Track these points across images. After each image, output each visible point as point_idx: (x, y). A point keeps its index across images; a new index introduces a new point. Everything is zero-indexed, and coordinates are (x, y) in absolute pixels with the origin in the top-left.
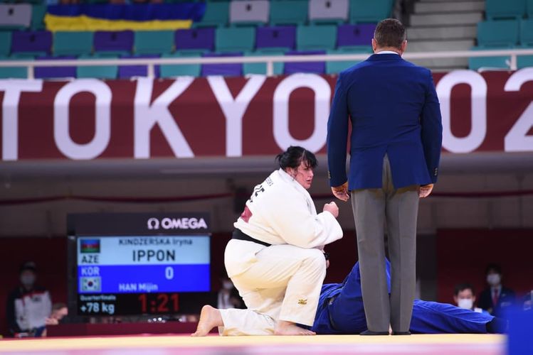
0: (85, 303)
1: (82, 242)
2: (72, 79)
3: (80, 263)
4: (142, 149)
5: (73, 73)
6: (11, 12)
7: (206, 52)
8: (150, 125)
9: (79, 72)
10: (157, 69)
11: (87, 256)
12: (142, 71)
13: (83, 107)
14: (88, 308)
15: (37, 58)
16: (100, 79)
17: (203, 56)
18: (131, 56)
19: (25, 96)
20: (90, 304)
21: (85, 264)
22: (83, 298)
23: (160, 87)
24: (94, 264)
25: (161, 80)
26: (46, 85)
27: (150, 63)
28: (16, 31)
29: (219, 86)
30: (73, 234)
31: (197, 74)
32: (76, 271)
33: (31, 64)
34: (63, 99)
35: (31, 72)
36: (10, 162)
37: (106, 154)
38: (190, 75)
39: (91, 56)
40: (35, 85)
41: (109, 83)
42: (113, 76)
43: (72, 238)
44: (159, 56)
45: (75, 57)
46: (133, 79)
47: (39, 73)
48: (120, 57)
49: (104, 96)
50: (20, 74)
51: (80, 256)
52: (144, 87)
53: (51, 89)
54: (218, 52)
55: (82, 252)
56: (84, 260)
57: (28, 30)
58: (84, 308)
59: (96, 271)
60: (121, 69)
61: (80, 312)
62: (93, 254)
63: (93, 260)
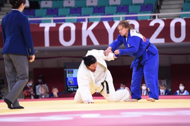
0: (69, 88)
1: (68, 71)
2: (64, 23)
3: (68, 77)
4: (84, 43)
5: (64, 21)
6: (46, 3)
7: (102, 14)
8: (86, 36)
9: (66, 21)
10: (88, 19)
11: (70, 75)
12: (84, 20)
13: (67, 31)
14: (70, 89)
15: (54, 17)
16: (72, 22)
17: (102, 15)
18: (81, 16)
19: (51, 28)
20: (71, 89)
21: (69, 77)
22: (69, 87)
23: (89, 25)
24: (71, 77)
25: (89, 22)
26: (57, 25)
27: (86, 18)
28: (48, 9)
29: (106, 24)
30: (65, 68)
31: (100, 20)
32: (67, 79)
33: (52, 19)
34: (61, 29)
35: (52, 21)
36: (47, 47)
37: (74, 44)
38: (98, 21)
39: (69, 16)
40: (54, 25)
41: (75, 24)
42: (76, 22)
43: (65, 69)
44: (89, 15)
45: (65, 16)
46: (81, 22)
47: (55, 21)
48: (78, 16)
49: (73, 28)
50: (49, 21)
51: (68, 75)
52: (85, 25)
54: (106, 14)
55: (68, 73)
56: (69, 76)
57: (51, 8)
58: (69, 90)
59: (72, 79)
60: (78, 20)
61: (68, 91)
62: (71, 74)
63: (71, 76)
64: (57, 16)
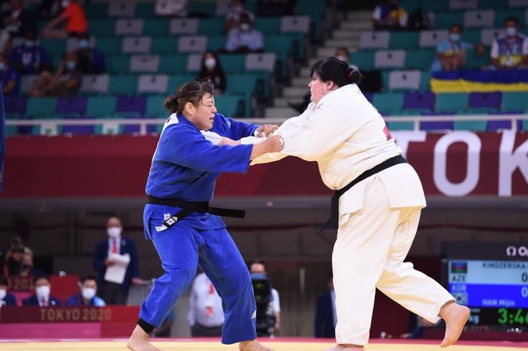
1: (453, 264)
2: (449, 132)
3: (451, 280)
4: (505, 188)
5: (450, 126)
6: (404, 77)
8: (512, 169)
9: (456, 126)
10: (520, 123)
11: (457, 276)
12: (507, 125)
13: (457, 154)
15: (423, 114)
16: (472, 130)
18: (499, 113)
19: (412, 145)
21: (454, 282)
23: (521, 138)
24: (461, 282)
25: (522, 132)
26: (429, 136)
27: (514, 118)
28: (407, 93)
30: (445, 257)
32: (448, 287)
33: (417, 119)
34: (441, 147)
35: (417, 126)
37: (476, 191)
39: (466, 112)
40: (420, 136)
41: (480, 134)
42: (483, 128)
43: (445, 260)
44: (522, 112)
45: (453, 113)
46: (499, 131)
47: (423, 126)
48: (490, 113)
49: (475, 145)
50: (408, 127)
51: (451, 276)
52: (508, 138)
53: (433, 139)
55: (453, 272)
56: (454, 279)
57: (417, 92)
59: (464, 288)
60: (491, 124)
62: (462, 275)
63: (461, 279)
64: (433, 113)
